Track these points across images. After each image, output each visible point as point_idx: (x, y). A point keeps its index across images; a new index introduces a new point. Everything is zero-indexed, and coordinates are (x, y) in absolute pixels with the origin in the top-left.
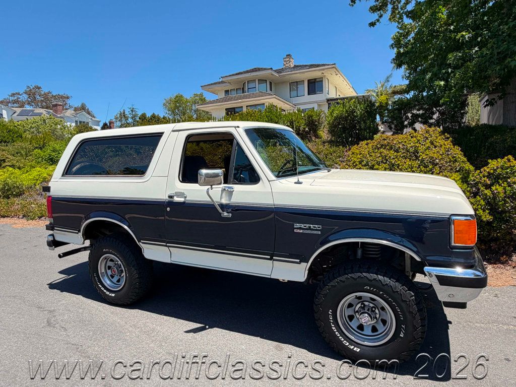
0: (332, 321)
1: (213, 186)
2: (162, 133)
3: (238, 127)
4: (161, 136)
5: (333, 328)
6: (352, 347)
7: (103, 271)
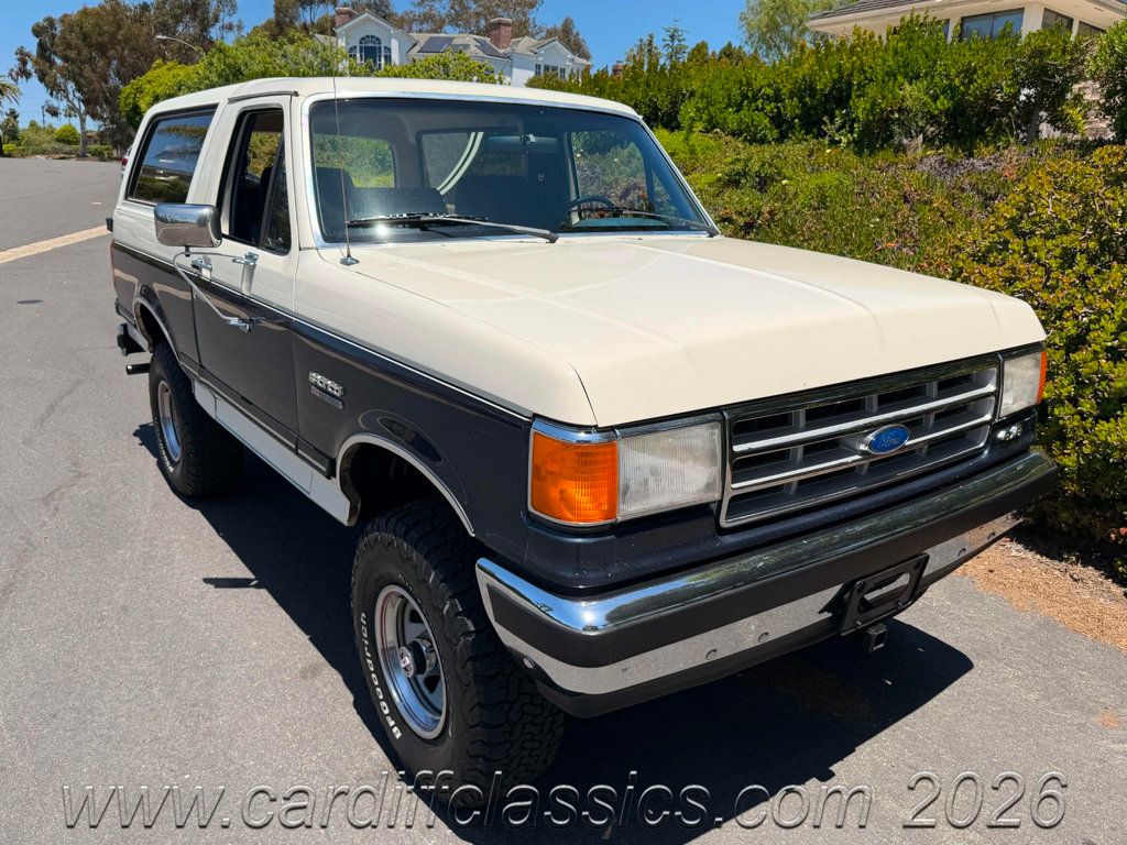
0: (366, 642)
1: (191, 249)
2: (215, 106)
3: (296, 94)
4: (213, 113)
5: (369, 662)
6: (392, 723)
7: (168, 414)
